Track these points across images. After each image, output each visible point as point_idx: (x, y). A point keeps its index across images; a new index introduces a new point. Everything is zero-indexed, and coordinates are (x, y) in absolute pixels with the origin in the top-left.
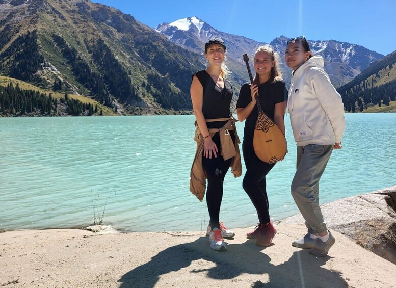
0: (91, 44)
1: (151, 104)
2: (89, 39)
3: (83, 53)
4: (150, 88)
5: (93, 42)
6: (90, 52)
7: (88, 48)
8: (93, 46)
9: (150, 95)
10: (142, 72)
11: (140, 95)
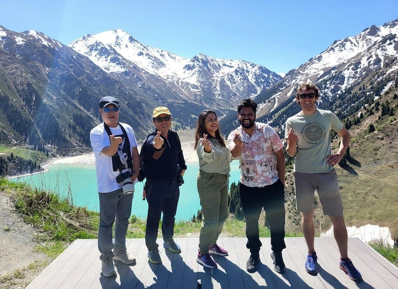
0: (20, 88)
1: (76, 143)
2: (18, 82)
3: (14, 98)
4: (75, 128)
5: (22, 85)
6: (21, 96)
7: (18, 91)
8: (23, 90)
9: (75, 134)
10: (68, 113)
11: (67, 137)
